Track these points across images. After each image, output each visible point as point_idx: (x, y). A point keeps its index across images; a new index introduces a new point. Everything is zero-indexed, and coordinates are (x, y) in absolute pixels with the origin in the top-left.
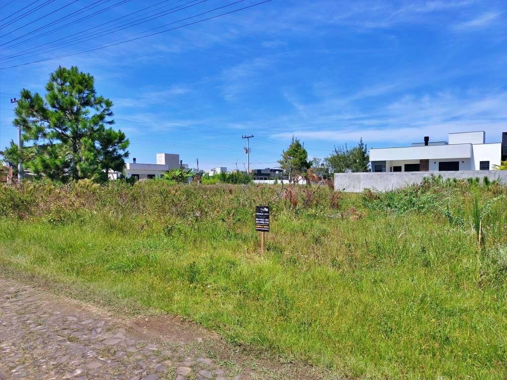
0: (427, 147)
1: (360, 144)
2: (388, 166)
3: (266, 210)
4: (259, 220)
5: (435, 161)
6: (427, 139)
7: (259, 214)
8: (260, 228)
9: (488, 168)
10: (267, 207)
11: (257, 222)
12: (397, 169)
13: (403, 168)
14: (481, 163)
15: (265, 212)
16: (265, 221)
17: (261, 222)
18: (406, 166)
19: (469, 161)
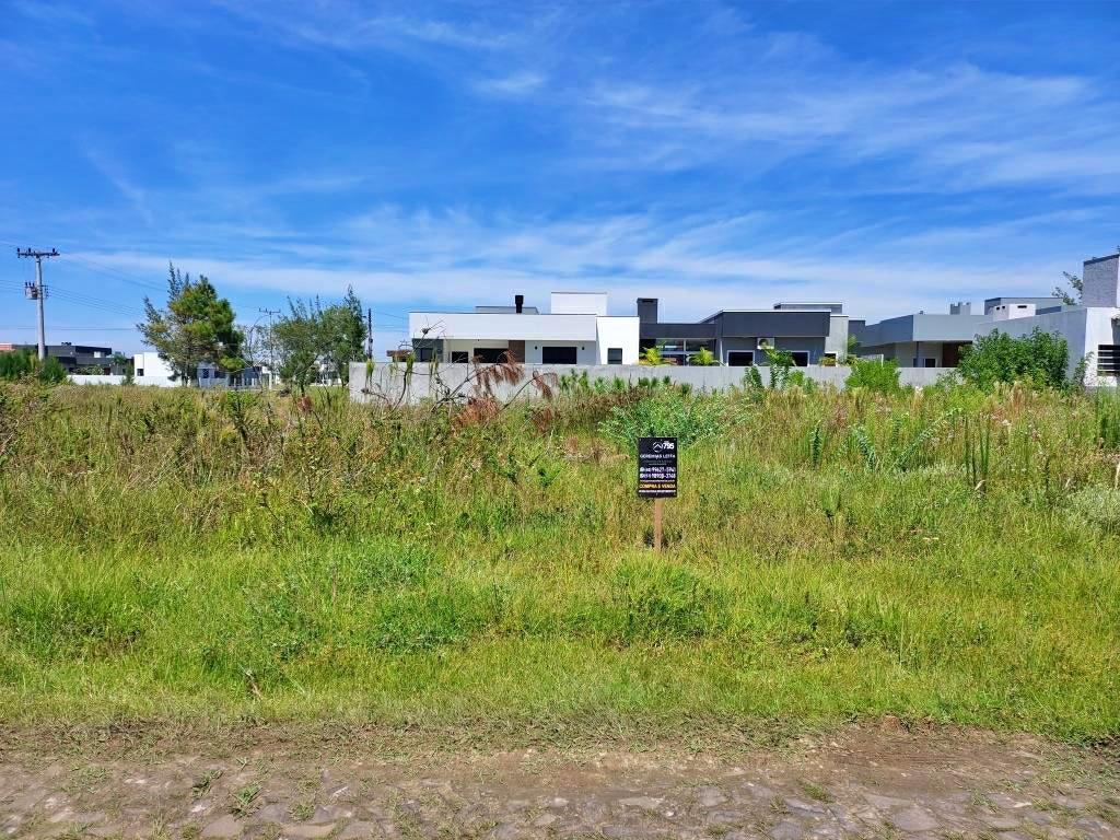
0: (519, 316)
1: (348, 298)
2: (447, 350)
3: (670, 446)
4: (649, 470)
5: (535, 345)
6: (519, 300)
7: (649, 456)
8: (651, 489)
9: (619, 361)
10: (671, 440)
11: (642, 476)
12: (459, 357)
13: (471, 355)
14: (610, 350)
15: (667, 451)
16: (665, 473)
17: (655, 476)
18: (477, 351)
19: (593, 346)
